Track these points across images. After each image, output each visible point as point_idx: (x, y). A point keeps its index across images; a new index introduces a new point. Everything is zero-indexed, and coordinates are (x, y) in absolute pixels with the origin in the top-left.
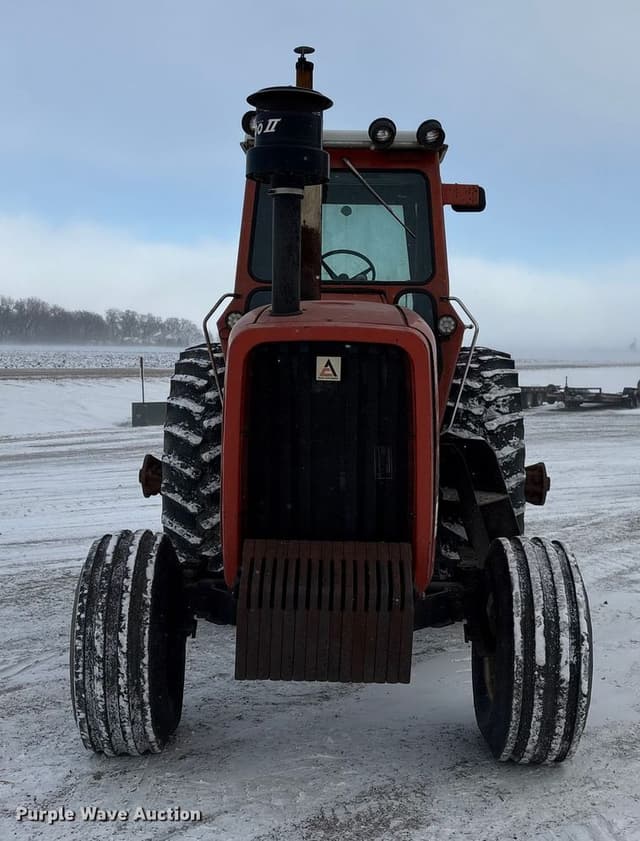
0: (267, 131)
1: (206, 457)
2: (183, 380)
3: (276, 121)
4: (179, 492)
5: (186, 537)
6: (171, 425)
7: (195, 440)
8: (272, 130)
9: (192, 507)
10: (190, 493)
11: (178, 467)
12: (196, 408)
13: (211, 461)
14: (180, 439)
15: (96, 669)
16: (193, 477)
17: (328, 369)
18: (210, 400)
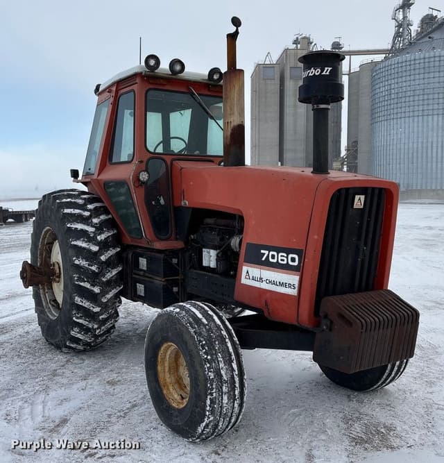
0: (324, 73)
1: (103, 258)
2: (73, 212)
3: (330, 69)
4: (88, 281)
5: (91, 308)
6: (76, 240)
7: (95, 248)
8: (328, 73)
9: (97, 290)
10: (94, 281)
11: (87, 266)
12: (91, 229)
13: (107, 260)
14: (84, 249)
15: (224, 388)
16: (97, 271)
17: (359, 201)
18: (96, 224)
